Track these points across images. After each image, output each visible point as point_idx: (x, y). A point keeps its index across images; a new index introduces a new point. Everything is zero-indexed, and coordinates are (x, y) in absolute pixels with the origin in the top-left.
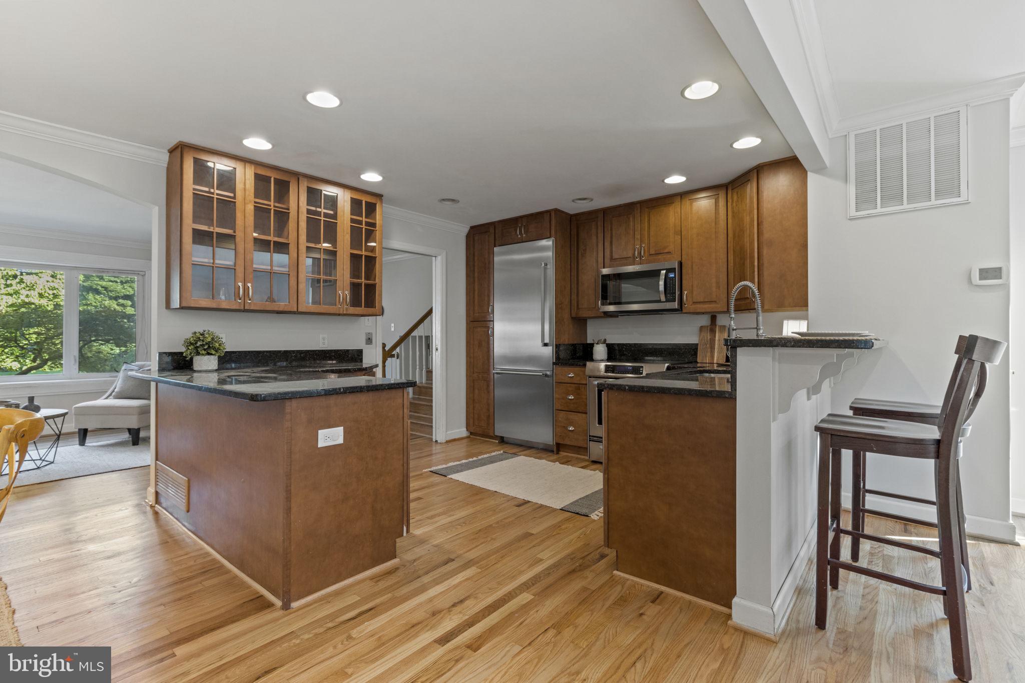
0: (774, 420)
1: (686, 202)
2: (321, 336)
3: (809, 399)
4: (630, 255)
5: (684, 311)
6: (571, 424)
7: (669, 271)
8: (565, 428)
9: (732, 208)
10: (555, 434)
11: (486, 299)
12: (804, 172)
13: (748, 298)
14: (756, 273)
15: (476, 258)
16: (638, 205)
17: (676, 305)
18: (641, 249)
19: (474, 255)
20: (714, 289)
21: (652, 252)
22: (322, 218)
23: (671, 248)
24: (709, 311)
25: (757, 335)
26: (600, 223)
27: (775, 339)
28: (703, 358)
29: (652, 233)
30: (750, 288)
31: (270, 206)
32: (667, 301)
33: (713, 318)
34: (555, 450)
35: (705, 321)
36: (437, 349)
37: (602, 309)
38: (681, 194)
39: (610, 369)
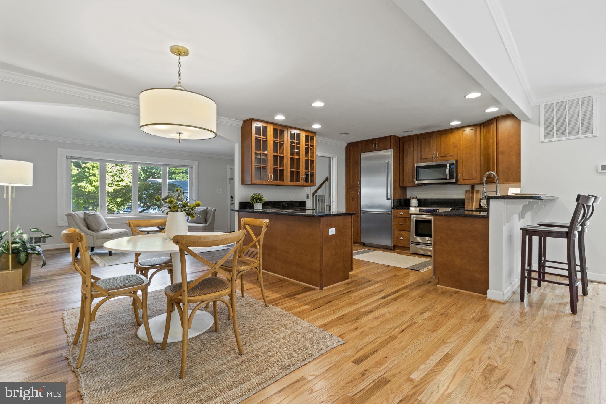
0: (504, 225)
1: (460, 132)
2: (291, 195)
3: (519, 221)
4: (431, 157)
5: (458, 183)
6: (401, 236)
7: (451, 165)
8: (398, 238)
9: (484, 135)
10: (393, 241)
11: (357, 178)
12: (519, 121)
13: (491, 178)
14: (495, 166)
15: (351, 158)
16: (435, 133)
17: (454, 181)
18: (436, 154)
19: (350, 157)
20: (474, 173)
21: (442, 155)
22: (295, 145)
23: (452, 154)
24: (470, 183)
25: (496, 195)
26: (415, 142)
27: (505, 196)
28: (467, 206)
29: (442, 147)
30: (492, 174)
31: (278, 141)
32: (450, 178)
33: (473, 187)
34: (393, 249)
35: (468, 188)
36: (333, 202)
37: (417, 182)
38: (458, 129)
39: (422, 210)
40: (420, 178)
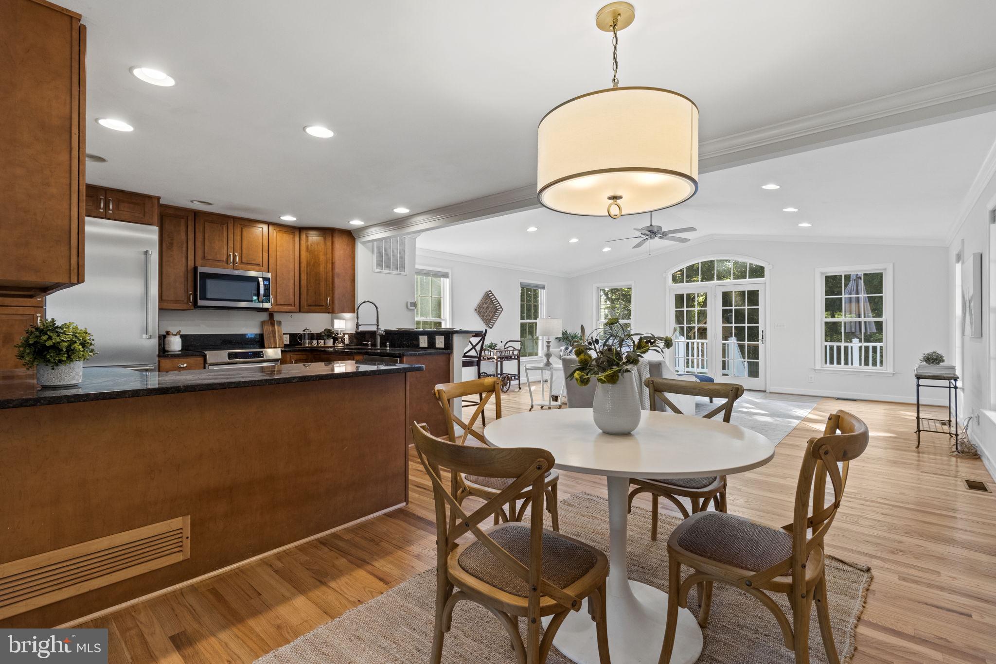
1: (273, 231)
4: (224, 259)
9: (306, 246)
12: (354, 242)
14: (331, 291)
16: (232, 220)
17: (268, 305)
18: (235, 257)
20: (292, 296)
23: (260, 261)
24: (286, 310)
26: (191, 223)
29: (244, 246)
32: (263, 301)
33: (271, 316)
37: (201, 303)
38: (269, 224)
39: (232, 356)
40: (208, 296)
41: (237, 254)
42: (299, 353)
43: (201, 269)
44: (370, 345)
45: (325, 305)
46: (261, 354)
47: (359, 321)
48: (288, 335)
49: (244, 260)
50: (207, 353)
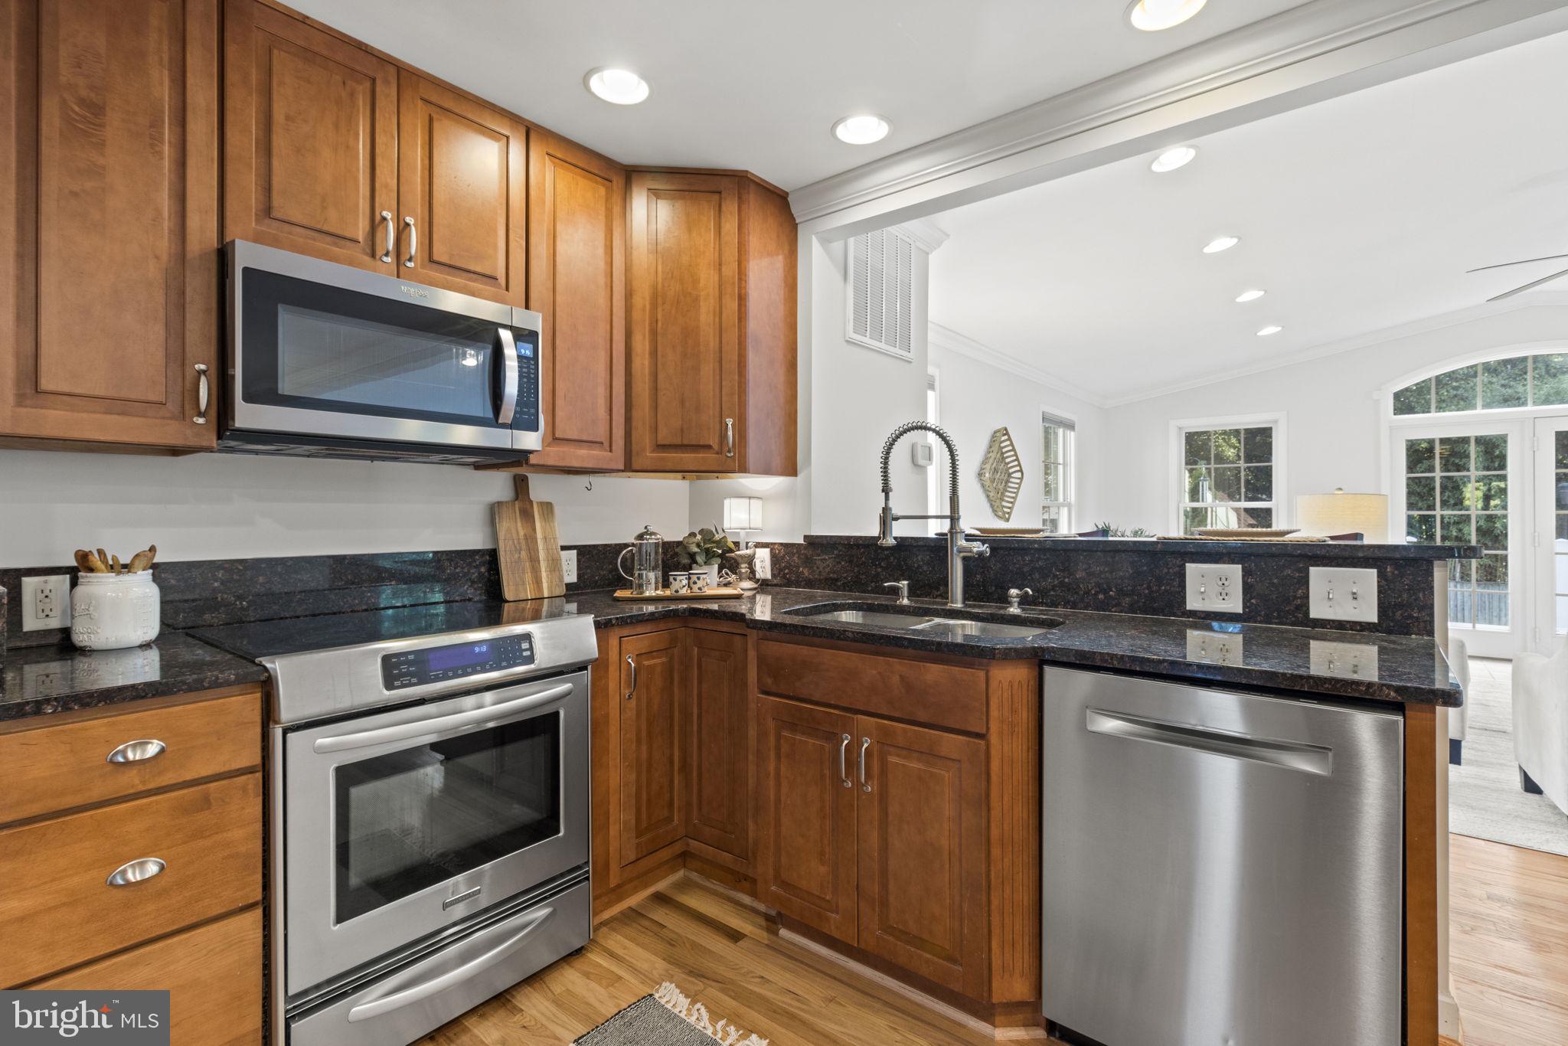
4: (356, 231)
7: (518, 335)
9: (650, 232)
16: (390, 71)
20: (602, 412)
23: (498, 265)
28: (517, 588)
32: (515, 424)
33: (520, 483)
37: (248, 415)
38: (531, 131)
39: (404, 668)
40: (285, 387)
41: (410, 220)
42: (648, 628)
43: (247, 255)
44: (906, 592)
45: (716, 447)
46: (525, 646)
47: (891, 504)
48: (575, 552)
49: (439, 253)
50: (278, 666)
